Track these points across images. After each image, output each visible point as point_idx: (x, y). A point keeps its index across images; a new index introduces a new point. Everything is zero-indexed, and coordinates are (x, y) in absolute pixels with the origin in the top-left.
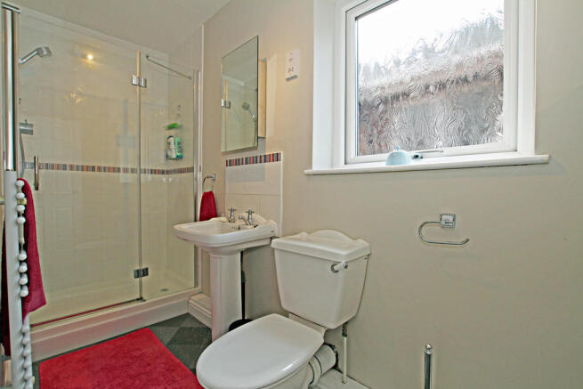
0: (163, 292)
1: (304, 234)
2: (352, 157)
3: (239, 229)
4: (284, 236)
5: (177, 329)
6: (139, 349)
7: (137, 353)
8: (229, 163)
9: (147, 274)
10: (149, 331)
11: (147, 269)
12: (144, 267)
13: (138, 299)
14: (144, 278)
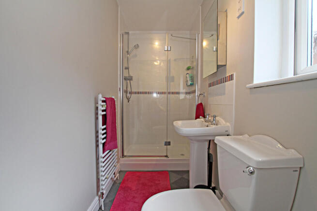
0: (182, 156)
1: (246, 136)
2: (302, 68)
3: (207, 126)
4: (234, 135)
5: (180, 177)
6: (159, 181)
7: (157, 182)
8: (210, 85)
9: (170, 145)
10: (168, 173)
11: (170, 142)
12: (168, 141)
13: (165, 156)
14: (168, 146)
